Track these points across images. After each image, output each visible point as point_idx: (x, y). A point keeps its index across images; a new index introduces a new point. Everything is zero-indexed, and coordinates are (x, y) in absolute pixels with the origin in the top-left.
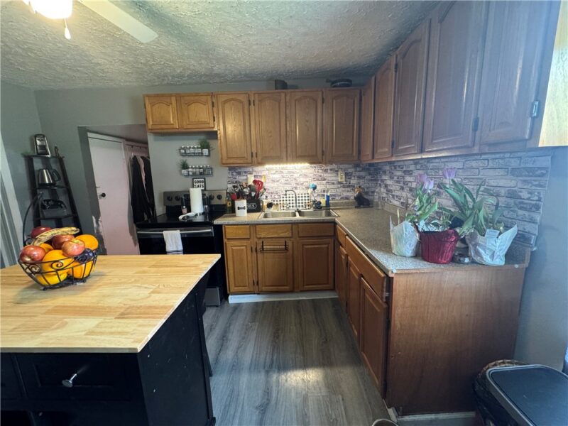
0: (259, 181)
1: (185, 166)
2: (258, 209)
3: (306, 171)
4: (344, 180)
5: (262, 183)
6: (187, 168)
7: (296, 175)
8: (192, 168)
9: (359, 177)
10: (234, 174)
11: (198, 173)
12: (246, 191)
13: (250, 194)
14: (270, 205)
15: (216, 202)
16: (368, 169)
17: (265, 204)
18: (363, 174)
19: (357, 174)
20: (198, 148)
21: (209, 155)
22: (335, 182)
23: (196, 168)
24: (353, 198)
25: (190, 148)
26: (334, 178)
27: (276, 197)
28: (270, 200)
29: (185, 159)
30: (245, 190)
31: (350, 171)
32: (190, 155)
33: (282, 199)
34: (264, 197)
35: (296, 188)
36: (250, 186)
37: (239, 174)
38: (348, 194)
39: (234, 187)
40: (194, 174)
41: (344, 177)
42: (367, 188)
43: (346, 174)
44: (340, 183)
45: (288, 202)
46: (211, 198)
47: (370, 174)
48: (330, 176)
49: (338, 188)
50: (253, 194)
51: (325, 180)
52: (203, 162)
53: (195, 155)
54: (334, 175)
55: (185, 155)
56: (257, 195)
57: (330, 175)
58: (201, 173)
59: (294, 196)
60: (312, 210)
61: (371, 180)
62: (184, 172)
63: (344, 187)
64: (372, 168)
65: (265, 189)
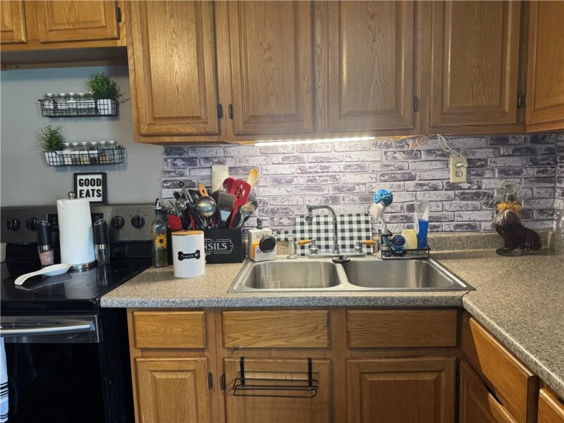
0: (240, 182)
1: (54, 143)
2: (238, 253)
3: (363, 156)
4: (464, 178)
5: (247, 187)
6: (60, 147)
7: (335, 167)
8: (71, 147)
9: (504, 172)
10: (179, 163)
11: (86, 160)
12: (206, 206)
13: (217, 215)
14: (268, 245)
15: (128, 234)
16: (531, 151)
17: (255, 242)
18: (515, 162)
19: (501, 162)
20: (87, 97)
21: (114, 116)
22: (439, 184)
23: (80, 147)
24: (488, 225)
25: (67, 97)
26: (438, 175)
27: (285, 221)
28: (267, 231)
29: (54, 125)
30: (203, 205)
31: (480, 154)
32: (67, 115)
33: (298, 228)
34: (252, 221)
35: (335, 199)
36: (215, 196)
37: (191, 162)
38: (475, 216)
39: (176, 195)
40: (76, 163)
41: (464, 170)
42: (528, 201)
43: (471, 164)
44: (452, 187)
45: (315, 235)
46: (117, 224)
47: (535, 163)
48: (427, 169)
49: (449, 199)
50: (225, 215)
51: (412, 178)
52: (99, 132)
53: (80, 115)
54: (439, 165)
55: (56, 114)
56: (235, 218)
57: (426, 166)
58: (94, 162)
59: (330, 219)
60: (378, 256)
61: (539, 180)
62: (52, 157)
63: (463, 197)
64: (541, 148)
65: (255, 204)
